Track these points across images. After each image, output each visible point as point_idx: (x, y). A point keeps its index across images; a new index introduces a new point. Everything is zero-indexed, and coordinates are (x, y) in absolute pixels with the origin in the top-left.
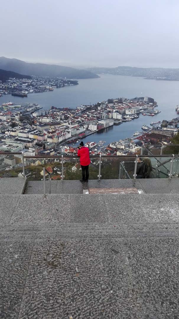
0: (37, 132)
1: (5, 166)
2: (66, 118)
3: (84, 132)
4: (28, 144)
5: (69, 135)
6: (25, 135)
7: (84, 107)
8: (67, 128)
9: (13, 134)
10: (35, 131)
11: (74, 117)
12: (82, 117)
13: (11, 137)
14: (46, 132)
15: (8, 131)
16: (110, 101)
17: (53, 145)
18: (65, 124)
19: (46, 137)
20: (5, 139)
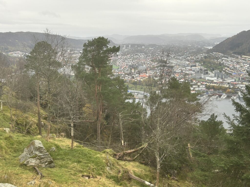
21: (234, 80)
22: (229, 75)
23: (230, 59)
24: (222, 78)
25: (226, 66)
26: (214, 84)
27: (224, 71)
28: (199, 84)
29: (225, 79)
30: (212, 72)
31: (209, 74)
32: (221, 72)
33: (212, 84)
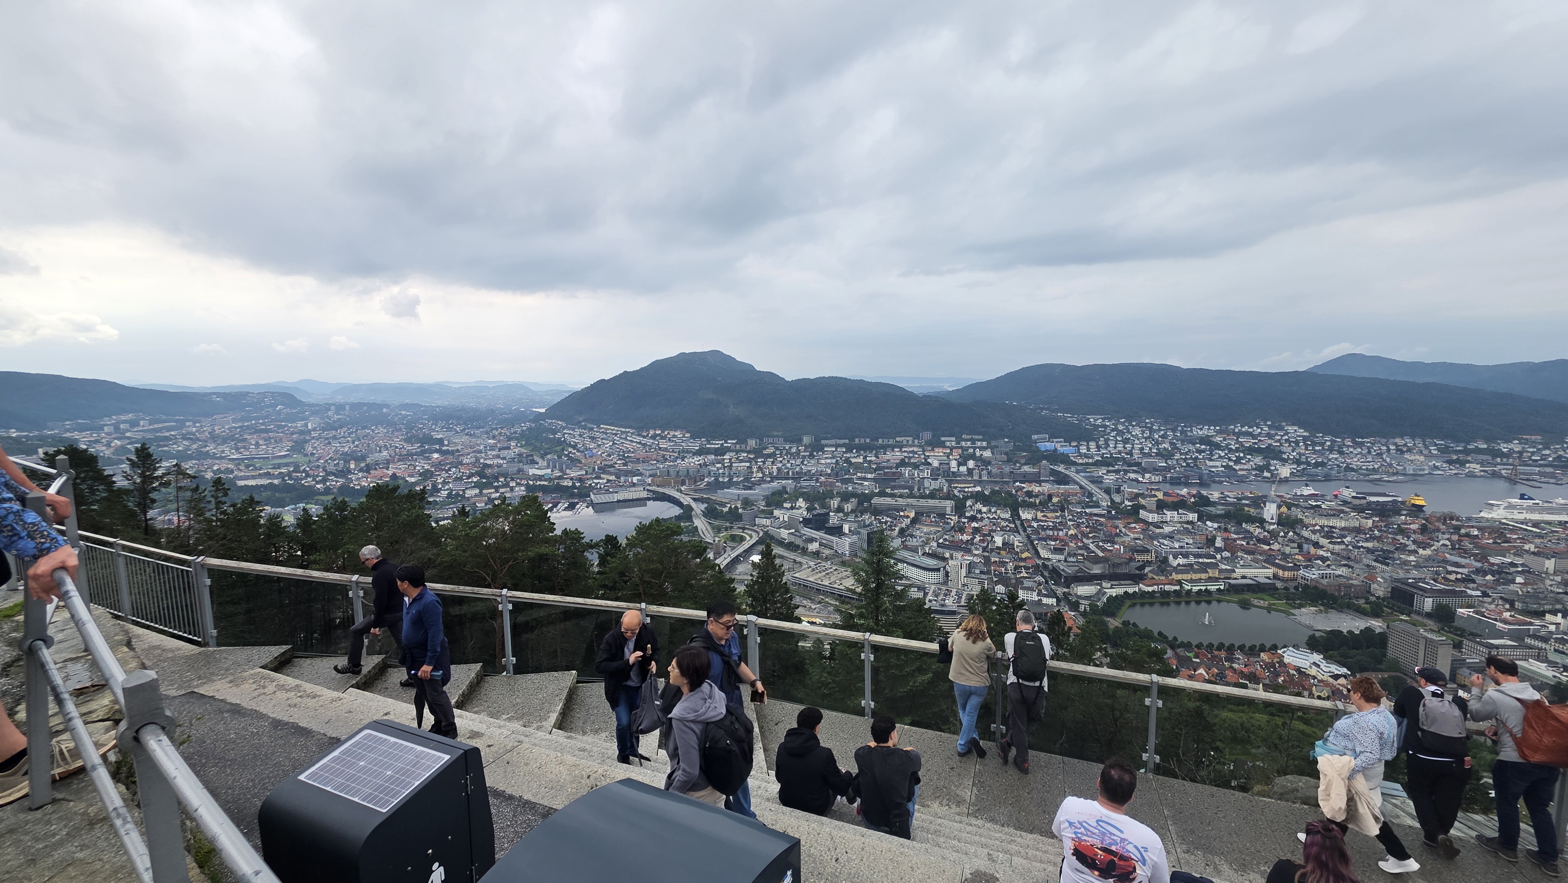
21: (584, 473)
22: (574, 462)
23: (578, 432)
24: (561, 470)
25: (570, 445)
26: (542, 483)
27: (566, 456)
28: (513, 484)
29: (568, 471)
30: (544, 459)
31: (537, 463)
32: (559, 457)
33: (539, 483)
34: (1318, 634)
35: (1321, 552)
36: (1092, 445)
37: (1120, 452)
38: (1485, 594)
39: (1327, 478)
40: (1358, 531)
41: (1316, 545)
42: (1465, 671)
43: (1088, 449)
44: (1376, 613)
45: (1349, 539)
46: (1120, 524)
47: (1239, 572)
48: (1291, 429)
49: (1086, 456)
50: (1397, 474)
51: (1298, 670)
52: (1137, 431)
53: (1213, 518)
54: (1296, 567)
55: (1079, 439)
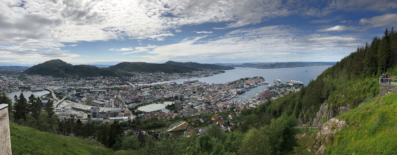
0: (206, 96)
1: (191, 113)
2: (220, 88)
3: (230, 95)
4: (201, 102)
5: (223, 97)
6: (200, 98)
7: (229, 83)
8: (222, 94)
9: (194, 97)
10: (205, 96)
11: (224, 88)
12: (228, 88)
13: (193, 99)
14: (210, 96)
15: (192, 95)
16: (242, 79)
17: (214, 103)
18: (220, 92)
19: (210, 99)
20: (190, 100)
21: (30, 84)
26: (22, 86)
34: (167, 106)
35: (167, 92)
36: (133, 77)
37: (138, 78)
38: (185, 95)
39: (168, 80)
40: (171, 88)
41: (166, 91)
42: (183, 107)
43: (132, 78)
44: (174, 100)
45: (170, 90)
46: (138, 92)
47: (156, 97)
48: (163, 73)
49: (132, 79)
50: (175, 79)
51: (164, 112)
52: (141, 74)
53: (152, 89)
54: (164, 95)
55: (131, 76)
